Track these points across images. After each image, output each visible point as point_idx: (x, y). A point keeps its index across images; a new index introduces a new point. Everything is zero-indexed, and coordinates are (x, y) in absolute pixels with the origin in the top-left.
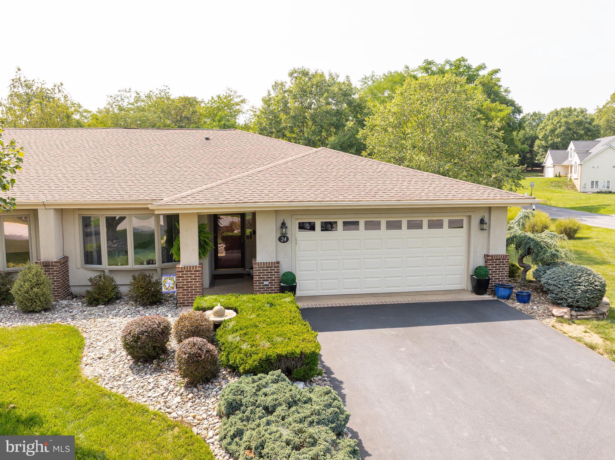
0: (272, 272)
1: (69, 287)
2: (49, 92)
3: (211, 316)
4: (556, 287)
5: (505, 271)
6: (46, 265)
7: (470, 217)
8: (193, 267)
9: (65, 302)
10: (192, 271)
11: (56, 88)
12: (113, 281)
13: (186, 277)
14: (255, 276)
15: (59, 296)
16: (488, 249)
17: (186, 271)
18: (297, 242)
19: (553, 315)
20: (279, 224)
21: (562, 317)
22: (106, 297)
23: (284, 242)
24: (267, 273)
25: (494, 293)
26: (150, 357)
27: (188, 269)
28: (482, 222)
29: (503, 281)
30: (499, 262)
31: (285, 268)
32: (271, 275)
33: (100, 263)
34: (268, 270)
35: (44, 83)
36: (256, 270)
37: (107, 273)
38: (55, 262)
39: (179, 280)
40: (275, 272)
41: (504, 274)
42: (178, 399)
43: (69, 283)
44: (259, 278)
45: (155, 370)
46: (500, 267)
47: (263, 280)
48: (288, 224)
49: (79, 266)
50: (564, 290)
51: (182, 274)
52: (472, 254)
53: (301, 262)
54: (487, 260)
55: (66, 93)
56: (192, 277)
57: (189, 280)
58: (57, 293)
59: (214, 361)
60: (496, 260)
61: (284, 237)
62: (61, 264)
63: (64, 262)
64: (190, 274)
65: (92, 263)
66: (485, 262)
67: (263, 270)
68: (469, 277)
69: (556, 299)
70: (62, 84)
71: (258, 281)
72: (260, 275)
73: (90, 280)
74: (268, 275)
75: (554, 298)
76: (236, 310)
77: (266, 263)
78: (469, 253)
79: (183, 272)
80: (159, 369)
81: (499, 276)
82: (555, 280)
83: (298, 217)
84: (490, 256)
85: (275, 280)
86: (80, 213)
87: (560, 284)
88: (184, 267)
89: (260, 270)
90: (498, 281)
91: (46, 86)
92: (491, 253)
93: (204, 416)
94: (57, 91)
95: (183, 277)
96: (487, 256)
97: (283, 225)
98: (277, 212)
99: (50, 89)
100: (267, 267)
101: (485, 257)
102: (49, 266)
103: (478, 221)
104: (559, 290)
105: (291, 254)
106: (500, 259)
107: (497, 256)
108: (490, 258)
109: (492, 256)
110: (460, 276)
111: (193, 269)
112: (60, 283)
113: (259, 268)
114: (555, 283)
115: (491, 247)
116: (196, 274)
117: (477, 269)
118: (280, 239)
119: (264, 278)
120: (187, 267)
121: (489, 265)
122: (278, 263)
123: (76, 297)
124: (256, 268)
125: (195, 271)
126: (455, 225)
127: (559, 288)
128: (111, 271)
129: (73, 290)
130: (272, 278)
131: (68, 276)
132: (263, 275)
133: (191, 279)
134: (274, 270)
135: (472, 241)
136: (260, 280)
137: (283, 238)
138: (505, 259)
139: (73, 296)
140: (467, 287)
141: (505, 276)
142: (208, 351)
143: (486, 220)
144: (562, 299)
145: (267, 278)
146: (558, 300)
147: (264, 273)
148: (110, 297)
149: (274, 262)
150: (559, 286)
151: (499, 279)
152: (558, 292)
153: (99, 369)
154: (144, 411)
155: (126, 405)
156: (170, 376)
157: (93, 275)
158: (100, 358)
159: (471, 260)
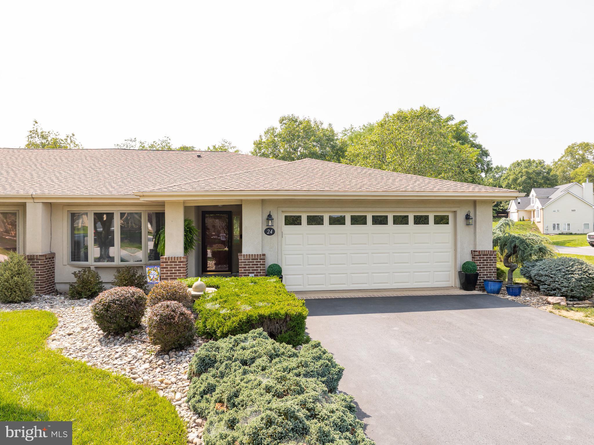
0: (258, 265)
1: (54, 284)
2: (62, 142)
3: (191, 291)
4: (548, 278)
5: (493, 267)
6: (32, 258)
7: (455, 212)
8: (178, 258)
9: (47, 297)
10: (176, 262)
11: (69, 138)
12: (98, 276)
13: (170, 268)
14: (241, 268)
15: (42, 290)
16: (475, 245)
17: (170, 262)
18: (284, 235)
19: (550, 304)
20: (266, 216)
21: (558, 304)
22: (90, 291)
23: (270, 234)
24: (252, 265)
25: (483, 289)
26: (121, 329)
27: (173, 260)
28: (468, 217)
29: (491, 277)
30: (487, 258)
31: (270, 261)
32: (256, 267)
33: (86, 259)
34: (254, 262)
35: (58, 134)
36: (241, 262)
37: (93, 269)
38: (40, 256)
39: (163, 271)
40: (260, 264)
41: (492, 270)
42: (147, 365)
43: (54, 279)
44: (244, 270)
45: (126, 341)
46: (488, 263)
47: (249, 273)
48: (274, 216)
49: (65, 262)
50: (557, 279)
51: (166, 265)
52: (459, 250)
53: (287, 256)
54: (475, 255)
56: (176, 268)
57: (173, 272)
58: (41, 288)
59: (188, 326)
60: (483, 255)
61: (270, 229)
62: (46, 259)
63: (50, 258)
64: (175, 265)
65: (79, 260)
66: (473, 258)
67: (248, 262)
68: (457, 273)
69: (548, 290)
70: (73, 135)
71: (243, 273)
72: (246, 267)
73: (75, 273)
74: (253, 267)
75: (546, 289)
76: (217, 287)
77: (252, 255)
78: (455, 250)
79: (167, 262)
80: (130, 340)
81: (487, 272)
82: (546, 271)
83: (284, 209)
84: (477, 251)
85: (260, 273)
86: (69, 210)
87: (552, 274)
88: (169, 258)
89: (245, 262)
90: (487, 277)
91: (59, 137)
92: (478, 249)
93: (174, 380)
94: (69, 141)
95: (167, 268)
96: (474, 251)
97: (270, 217)
100: (252, 259)
101: (472, 253)
102: (34, 259)
103: (464, 217)
104: (551, 280)
105: (277, 247)
106: (487, 255)
107: (484, 251)
108: (477, 253)
109: (479, 251)
110: (448, 273)
111: (177, 259)
112: (44, 277)
113: (244, 260)
114: (547, 273)
115: (477, 243)
116: (180, 265)
117: (464, 264)
118: (266, 232)
119: (250, 270)
120: (172, 258)
121: (477, 260)
122: (264, 255)
123: (61, 294)
124: (241, 260)
125: (179, 262)
126: (441, 220)
127: (551, 277)
128: (96, 268)
129: (58, 287)
130: (258, 270)
131: (54, 272)
132: (248, 267)
133: (175, 270)
134: (260, 262)
135: (459, 237)
136: (246, 273)
137: (269, 231)
138: (492, 255)
139: (57, 293)
140: (455, 284)
141: (493, 272)
142: (182, 314)
143: (472, 215)
144: (554, 290)
145: (252, 270)
146: (551, 291)
147: (250, 265)
148: (93, 290)
149: (260, 255)
150: (552, 276)
151: (487, 275)
152: (550, 282)
153: (66, 343)
154: (105, 375)
155: (86, 370)
156: (141, 346)
157: (77, 270)
158: (69, 335)
159: (459, 256)
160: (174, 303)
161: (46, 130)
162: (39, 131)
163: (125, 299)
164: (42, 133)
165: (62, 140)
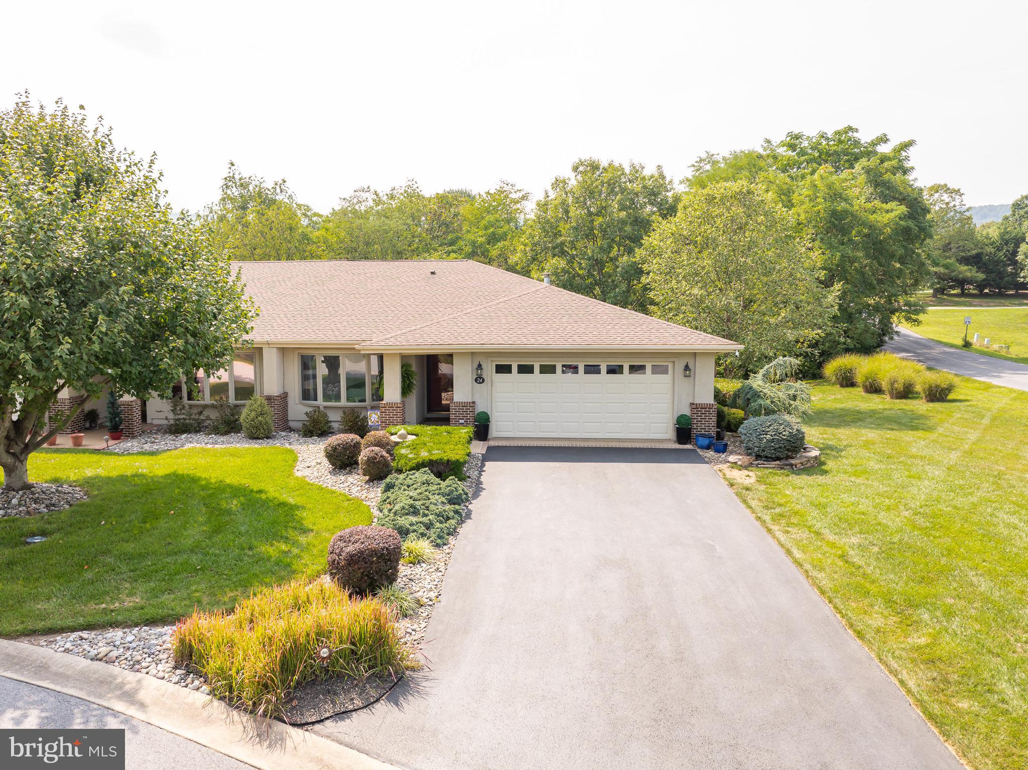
0: (467, 411)
1: (288, 422)
2: (269, 192)
3: (394, 438)
5: (712, 421)
6: (269, 398)
7: (674, 363)
8: (395, 403)
9: (283, 434)
10: (394, 407)
11: (278, 187)
12: (326, 416)
13: (388, 412)
14: (452, 414)
15: (279, 428)
16: (694, 397)
17: (389, 407)
18: (494, 384)
19: (729, 462)
20: (476, 366)
21: (736, 463)
22: (320, 430)
23: (480, 383)
24: (462, 412)
25: (693, 444)
26: (344, 464)
27: (391, 405)
28: (687, 368)
29: (709, 431)
30: (705, 411)
31: (480, 408)
32: (466, 414)
33: (316, 399)
34: (464, 409)
35: (262, 181)
36: (452, 409)
37: (322, 408)
38: (276, 396)
39: (383, 415)
40: (470, 411)
41: (711, 424)
42: (360, 488)
43: (288, 417)
44: (455, 417)
45: (347, 473)
46: (706, 416)
47: (459, 419)
48: (484, 366)
49: (297, 402)
51: (385, 410)
52: (676, 402)
53: (496, 404)
54: (693, 408)
55: (290, 192)
56: (393, 413)
58: (278, 425)
59: (386, 464)
60: (702, 408)
61: (480, 378)
62: (281, 399)
63: (284, 396)
64: (392, 410)
65: (309, 400)
66: (691, 410)
67: (459, 409)
68: (673, 425)
70: (284, 182)
71: (454, 419)
72: (456, 414)
73: (306, 414)
74: (463, 414)
76: (417, 435)
77: (462, 402)
78: (673, 401)
79: (386, 407)
80: (350, 473)
81: (705, 426)
83: (493, 359)
84: (695, 404)
85: (470, 419)
86: (299, 352)
88: (387, 403)
89: (456, 409)
90: (703, 431)
91: (264, 185)
92: (697, 402)
94: (278, 190)
95: (386, 412)
96: (693, 404)
97: (480, 366)
98: (473, 354)
99: (270, 188)
100: (462, 407)
101: (690, 405)
102: (271, 399)
103: (683, 367)
105: (486, 395)
106: (706, 408)
107: (703, 404)
108: (695, 406)
109: (698, 404)
110: (664, 424)
111: (395, 405)
112: (280, 416)
113: (455, 407)
115: (696, 395)
116: (398, 410)
117: (681, 417)
118: (476, 380)
119: (460, 416)
120: (390, 403)
121: (695, 413)
122: (474, 403)
123: (294, 430)
124: (452, 406)
125: (397, 407)
126: (659, 370)
128: (325, 407)
129: (291, 424)
130: (467, 416)
131: (287, 410)
132: (459, 414)
133: (392, 415)
134: (470, 409)
135: (676, 388)
136: (456, 419)
137: (480, 380)
138: (711, 409)
139: (291, 430)
140: (671, 437)
141: (711, 426)
142: (382, 456)
143: (691, 366)
145: (462, 417)
147: (460, 411)
148: (323, 430)
149: (470, 402)
151: (705, 429)
153: (307, 472)
154: (333, 492)
155: (322, 489)
156: (357, 477)
157: (309, 410)
158: (308, 467)
159: (676, 408)
160: (377, 449)
161: (246, 175)
162: (237, 177)
163: (347, 443)
164: (240, 179)
165: (268, 190)
